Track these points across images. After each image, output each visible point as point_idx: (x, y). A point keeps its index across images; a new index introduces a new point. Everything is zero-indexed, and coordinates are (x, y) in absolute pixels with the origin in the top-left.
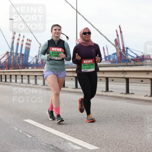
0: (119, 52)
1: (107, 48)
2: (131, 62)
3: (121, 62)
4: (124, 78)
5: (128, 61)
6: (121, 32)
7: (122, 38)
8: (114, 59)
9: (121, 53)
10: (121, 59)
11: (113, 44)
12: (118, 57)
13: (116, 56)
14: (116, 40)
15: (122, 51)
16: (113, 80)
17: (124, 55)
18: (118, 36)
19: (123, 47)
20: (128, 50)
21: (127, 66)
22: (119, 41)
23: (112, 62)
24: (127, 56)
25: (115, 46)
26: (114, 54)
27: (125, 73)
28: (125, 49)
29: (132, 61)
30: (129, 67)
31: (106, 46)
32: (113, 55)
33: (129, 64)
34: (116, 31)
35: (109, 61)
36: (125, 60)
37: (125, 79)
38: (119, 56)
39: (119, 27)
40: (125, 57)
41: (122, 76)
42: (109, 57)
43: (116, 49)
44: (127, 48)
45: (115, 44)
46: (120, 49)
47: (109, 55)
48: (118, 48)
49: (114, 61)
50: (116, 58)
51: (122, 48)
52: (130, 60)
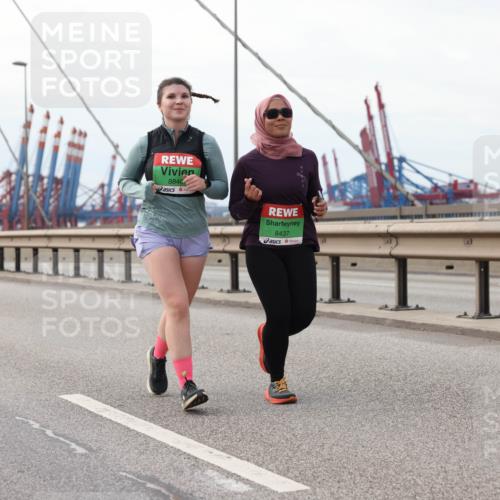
0: (374, 170)
1: (336, 160)
2: (413, 205)
3: (382, 203)
4: (391, 256)
5: (406, 200)
6: (381, 106)
7: (385, 126)
8: (358, 195)
9: (380, 176)
10: (380, 195)
11: (355, 147)
12: (372, 190)
13: (364, 185)
14: (363, 133)
15: (383, 167)
16: (354, 265)
17: (392, 180)
18: (370, 118)
19: (389, 155)
20: (404, 165)
21: (402, 217)
22: (374, 135)
23: (352, 205)
24: (402, 184)
25: (360, 152)
26: (358, 179)
27: (394, 241)
28: (396, 162)
29: (416, 202)
30: (408, 221)
31: (334, 152)
32: (356, 183)
33: (407, 210)
34: (366, 102)
35: (341, 203)
36: (395, 198)
37: (393, 260)
38: (375, 184)
39: (376, 88)
40: (395, 188)
41: (385, 250)
42: (343, 187)
43: (366, 161)
44: (402, 160)
45: (361, 147)
46: (377, 161)
47: (343, 180)
48: (371, 158)
49: (359, 200)
50: (364, 192)
51: (384, 159)
52: (411, 198)
